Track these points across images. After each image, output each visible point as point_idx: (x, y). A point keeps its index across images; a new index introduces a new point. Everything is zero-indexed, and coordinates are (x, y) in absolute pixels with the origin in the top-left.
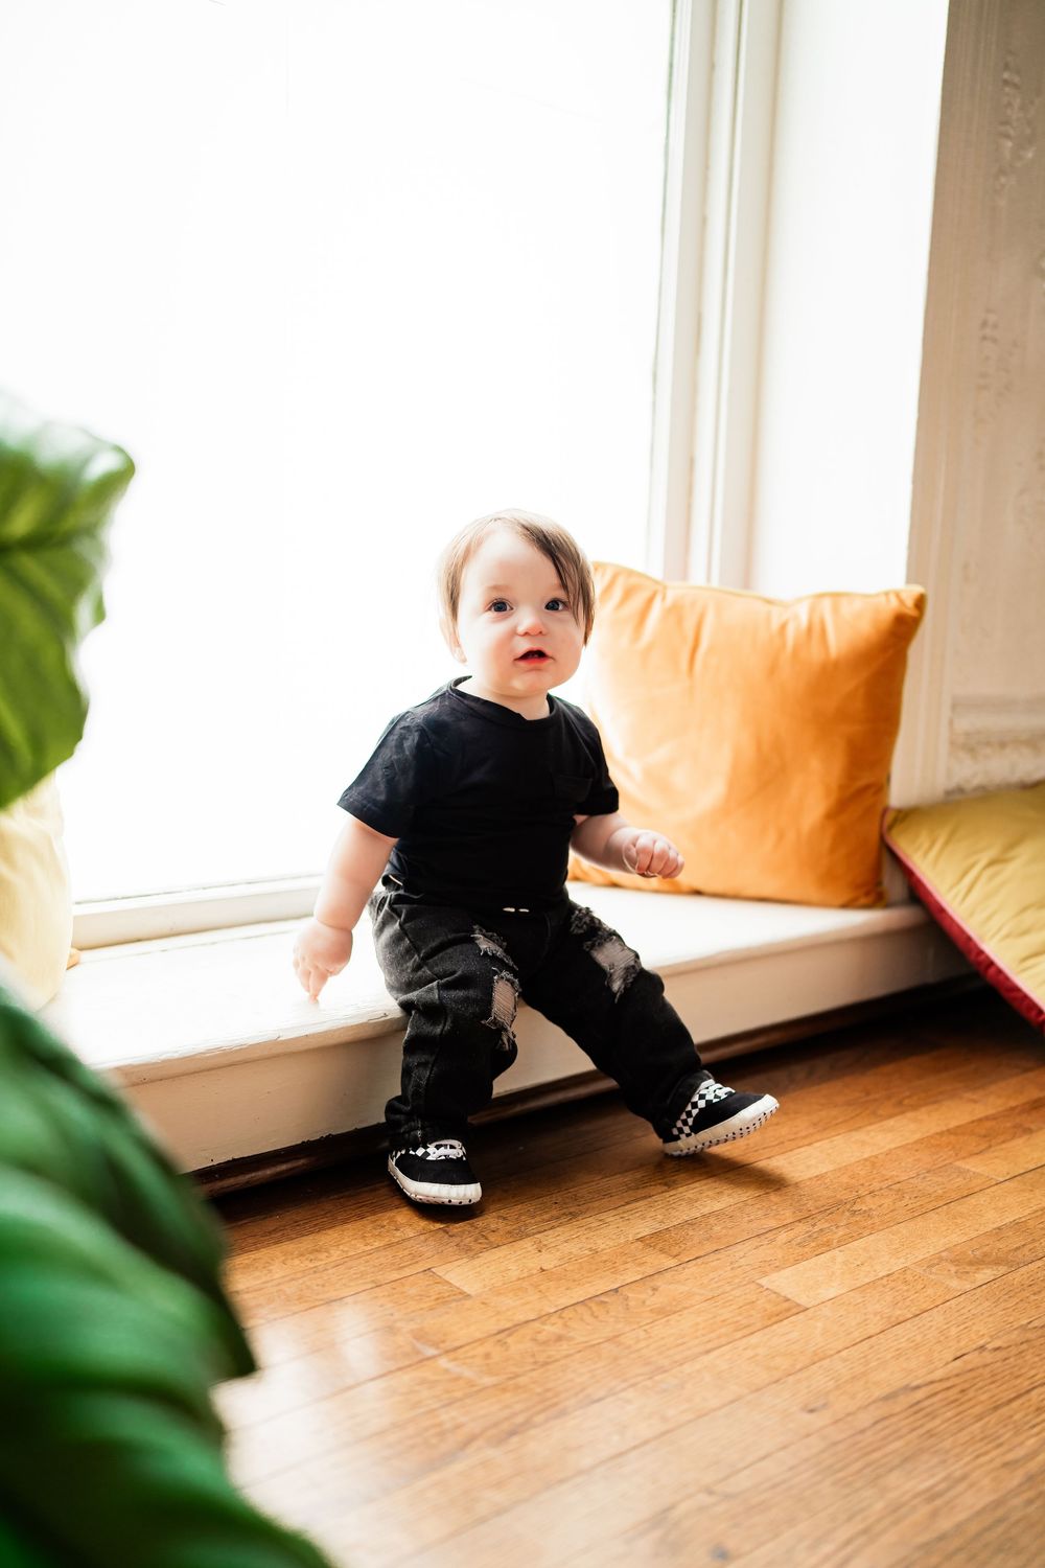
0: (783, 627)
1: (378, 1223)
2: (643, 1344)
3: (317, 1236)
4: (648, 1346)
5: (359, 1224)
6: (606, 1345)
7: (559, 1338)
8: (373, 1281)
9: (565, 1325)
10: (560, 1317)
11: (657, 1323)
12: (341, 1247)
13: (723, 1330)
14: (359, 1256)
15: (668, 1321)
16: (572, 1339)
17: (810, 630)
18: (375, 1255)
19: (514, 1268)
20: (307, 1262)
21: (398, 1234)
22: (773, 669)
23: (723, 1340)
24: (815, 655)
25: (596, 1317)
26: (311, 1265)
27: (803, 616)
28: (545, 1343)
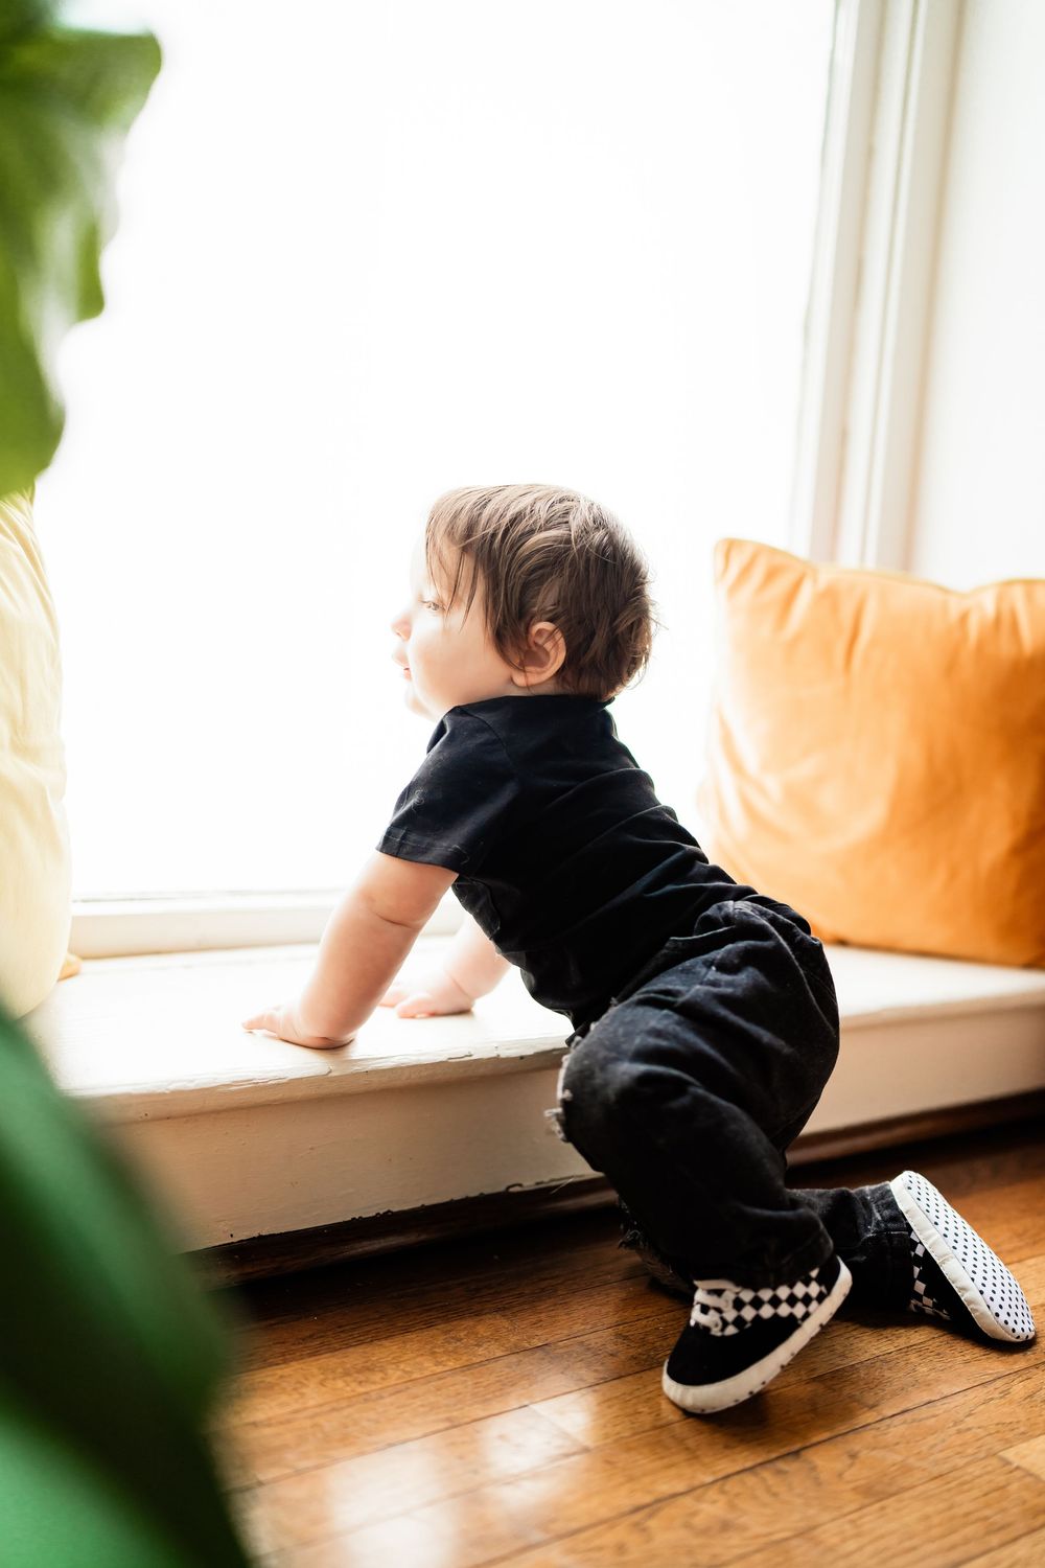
0: (964, 619)
1: (452, 1334)
2: (851, 1545)
3: (368, 1349)
4: (860, 1549)
5: (426, 1334)
6: (794, 1542)
7: (726, 1526)
8: (448, 1419)
9: (732, 1506)
10: (723, 1492)
11: (865, 1511)
12: (402, 1366)
13: (969, 1531)
14: (427, 1379)
15: (883, 1508)
16: (744, 1528)
17: (998, 621)
18: (449, 1380)
19: (646, 1410)
20: (354, 1385)
21: (480, 1351)
22: (951, 667)
23: (973, 1548)
24: (1006, 649)
25: (775, 1495)
26: (361, 1390)
27: (989, 606)
28: (705, 1532)
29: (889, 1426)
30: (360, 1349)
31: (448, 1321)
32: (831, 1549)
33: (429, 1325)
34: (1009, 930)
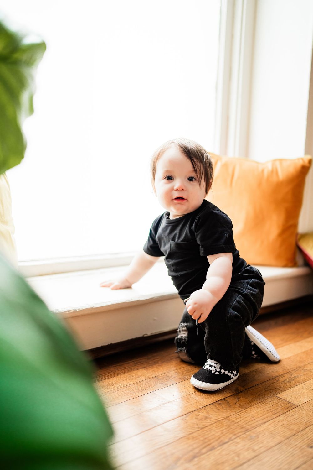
0: (263, 171)
1: (131, 375)
2: (238, 420)
3: (109, 380)
4: (241, 421)
5: (124, 375)
6: (224, 420)
7: (206, 418)
8: (132, 397)
9: (208, 413)
10: (205, 410)
11: (242, 412)
12: (118, 384)
13: (268, 414)
14: (125, 387)
15: (246, 411)
16: (210, 418)
17: (272, 171)
18: (132, 387)
19: (184, 391)
20: (106, 390)
21: (139, 379)
22: (260, 184)
23: (269, 419)
24: (274, 179)
25: (219, 409)
26: (108, 391)
27: (270, 167)
28: (201, 420)
29: (248, 391)
30: (107, 380)
31: (129, 371)
32: (234, 421)
33: (125, 373)
34: (278, 257)
